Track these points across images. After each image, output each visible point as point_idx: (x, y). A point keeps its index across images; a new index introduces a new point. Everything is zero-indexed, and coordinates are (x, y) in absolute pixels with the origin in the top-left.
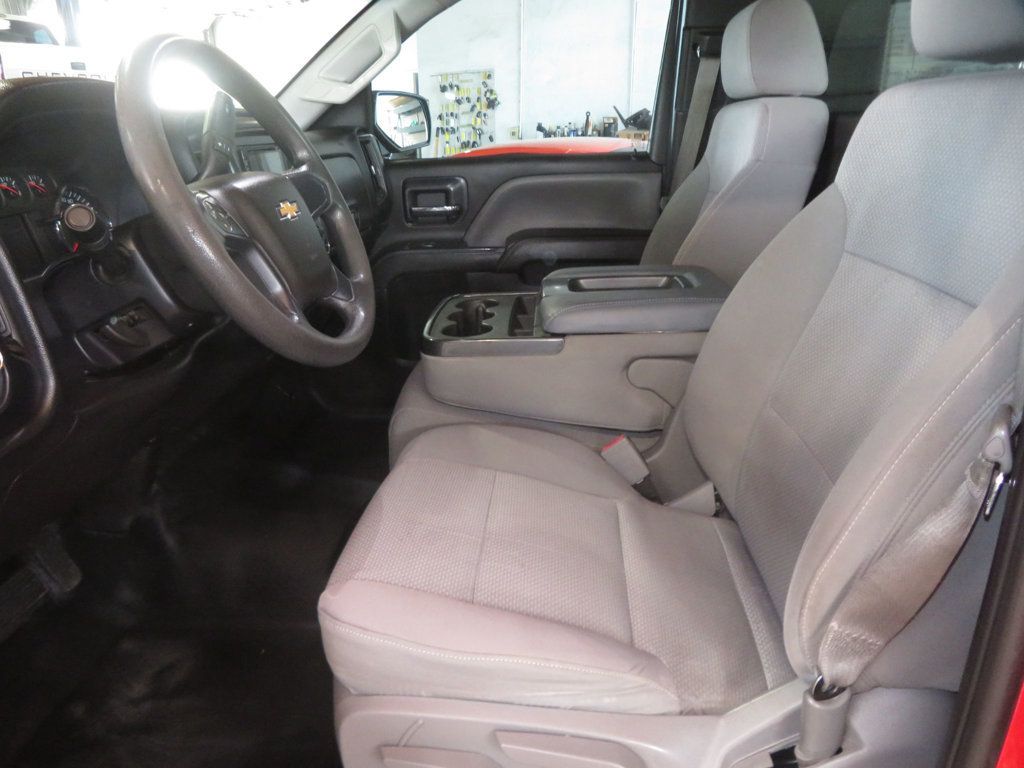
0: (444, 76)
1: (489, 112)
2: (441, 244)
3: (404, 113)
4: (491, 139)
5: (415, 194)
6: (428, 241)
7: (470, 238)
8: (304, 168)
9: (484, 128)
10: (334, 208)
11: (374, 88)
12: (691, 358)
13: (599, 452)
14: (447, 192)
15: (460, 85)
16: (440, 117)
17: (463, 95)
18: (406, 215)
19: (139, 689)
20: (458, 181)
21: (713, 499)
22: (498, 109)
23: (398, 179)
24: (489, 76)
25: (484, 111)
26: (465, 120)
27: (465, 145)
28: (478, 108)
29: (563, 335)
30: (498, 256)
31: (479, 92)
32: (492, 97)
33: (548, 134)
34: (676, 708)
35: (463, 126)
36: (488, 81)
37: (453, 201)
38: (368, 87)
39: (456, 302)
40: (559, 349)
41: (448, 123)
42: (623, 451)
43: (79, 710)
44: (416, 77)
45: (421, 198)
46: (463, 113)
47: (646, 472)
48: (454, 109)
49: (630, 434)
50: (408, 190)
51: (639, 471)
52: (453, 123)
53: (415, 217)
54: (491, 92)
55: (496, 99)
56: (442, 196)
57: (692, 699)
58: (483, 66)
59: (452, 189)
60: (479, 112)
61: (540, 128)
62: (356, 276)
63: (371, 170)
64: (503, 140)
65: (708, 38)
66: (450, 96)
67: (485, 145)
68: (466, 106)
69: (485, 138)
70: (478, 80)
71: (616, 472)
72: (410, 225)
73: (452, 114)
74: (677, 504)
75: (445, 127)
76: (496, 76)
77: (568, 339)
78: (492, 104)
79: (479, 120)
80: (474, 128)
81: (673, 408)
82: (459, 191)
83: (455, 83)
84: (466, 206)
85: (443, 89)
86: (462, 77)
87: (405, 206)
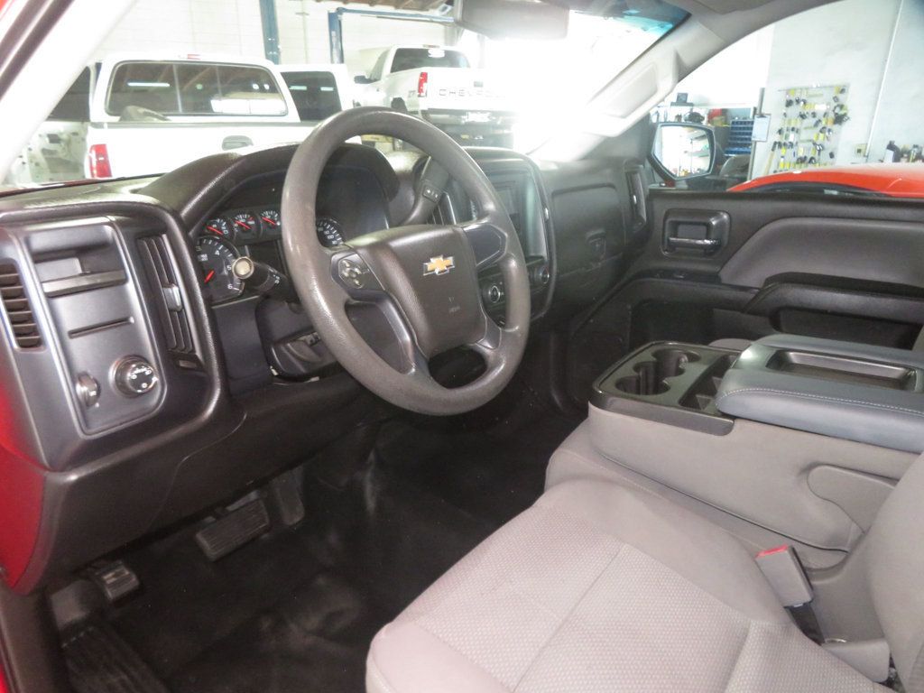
0: (788, 91)
1: (836, 128)
2: (692, 276)
4: (832, 155)
5: (676, 225)
6: (681, 271)
9: (826, 144)
10: (508, 257)
12: (891, 479)
13: (754, 556)
14: (708, 225)
15: (809, 101)
16: (780, 132)
17: (808, 110)
18: (663, 242)
20: (720, 217)
21: (887, 661)
22: (846, 126)
23: (661, 207)
24: (842, 91)
25: (829, 126)
26: (804, 135)
27: (802, 160)
28: (823, 124)
29: (734, 418)
30: (751, 296)
31: (828, 106)
32: (842, 112)
33: (899, 155)
35: (803, 141)
36: (841, 96)
37: (713, 236)
39: (655, 349)
40: (727, 430)
41: (787, 137)
42: (783, 564)
43: (266, 624)
44: (763, 91)
45: (681, 229)
46: (806, 128)
47: (808, 599)
48: (797, 123)
50: (669, 220)
51: (800, 595)
52: (792, 137)
53: (672, 246)
54: (841, 107)
55: (845, 115)
56: (703, 229)
58: (839, 81)
59: (714, 223)
60: (824, 128)
61: (891, 146)
62: (511, 327)
63: (632, 199)
66: (795, 110)
67: (824, 165)
68: (810, 121)
69: (825, 156)
70: (829, 95)
71: (770, 584)
72: (666, 253)
73: (793, 129)
74: (836, 649)
75: (783, 141)
76: (851, 91)
77: (738, 424)
78: (839, 119)
79: (821, 135)
80: (815, 144)
81: (863, 532)
82: (721, 225)
83: (803, 97)
85: (789, 103)
86: (811, 92)
87: (663, 235)
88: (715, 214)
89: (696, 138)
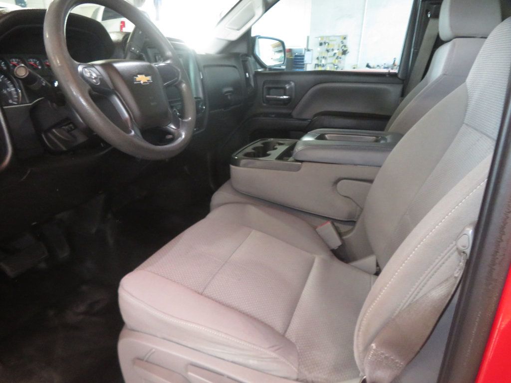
0: (322, 38)
1: (343, 56)
2: (279, 115)
5: (269, 89)
6: (273, 113)
7: (295, 113)
8: (168, 62)
9: (339, 64)
10: (181, 83)
12: (370, 181)
13: (315, 228)
14: (284, 88)
15: (330, 43)
16: (318, 58)
17: (330, 48)
18: (263, 99)
19: (82, 308)
20: (290, 84)
22: (348, 55)
23: (261, 81)
24: (345, 38)
25: (340, 56)
26: (330, 60)
28: (337, 55)
29: (302, 161)
30: (307, 123)
31: (339, 46)
32: (345, 49)
34: (295, 377)
35: (329, 64)
36: (344, 41)
37: (288, 93)
38: (248, 32)
40: (299, 168)
41: (321, 61)
42: (328, 230)
44: (308, 37)
45: (272, 91)
46: (330, 57)
47: (339, 243)
48: (326, 54)
49: (333, 221)
50: (265, 86)
51: (336, 242)
52: (323, 62)
53: (268, 101)
54: (345, 46)
55: (346, 50)
56: (282, 91)
58: (343, 33)
59: (287, 87)
60: (338, 57)
61: (368, 66)
62: (187, 118)
63: (246, 75)
64: (348, 68)
66: (325, 47)
68: (331, 53)
70: (339, 40)
71: (322, 241)
72: (265, 105)
73: (324, 57)
74: (355, 264)
75: (319, 64)
76: (348, 38)
77: (304, 164)
78: (345, 52)
79: (337, 60)
80: (334, 65)
81: (362, 210)
82: (291, 88)
83: (327, 41)
84: (294, 97)
85: (321, 44)
86: (331, 38)
87: (263, 93)
88: (288, 82)
89: (277, 52)
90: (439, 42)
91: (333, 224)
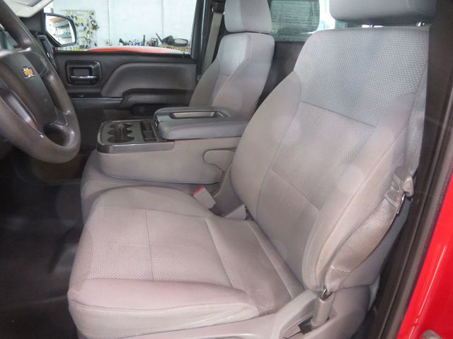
0: (69, 11)
1: (94, 31)
2: (88, 95)
3: (59, 27)
4: (96, 45)
5: (72, 69)
6: (81, 94)
7: (104, 92)
8: (29, 49)
9: (91, 39)
11: (45, 12)
12: (233, 149)
13: (192, 195)
14: (90, 69)
15: (78, 17)
17: (79, 22)
18: (68, 80)
20: (95, 64)
21: (245, 212)
22: (99, 30)
23: (62, 61)
24: (93, 14)
25: (91, 30)
27: (82, 47)
28: (88, 29)
29: (173, 141)
30: (119, 102)
31: (88, 21)
32: (95, 24)
33: (125, 44)
34: (257, 313)
35: (80, 37)
36: (92, 16)
37: (93, 74)
38: (42, 10)
39: (109, 124)
40: (172, 147)
42: (203, 194)
44: (52, 10)
45: (75, 71)
46: (80, 31)
47: (214, 203)
50: (68, 67)
51: (211, 202)
53: (73, 81)
54: (94, 21)
55: (97, 25)
56: (87, 71)
57: (263, 307)
58: (89, 8)
59: (93, 67)
60: (88, 31)
61: (121, 41)
62: (66, 111)
63: (47, 55)
64: (102, 46)
65: (217, 3)
67: (93, 48)
68: (81, 28)
69: (92, 44)
70: (87, 15)
71: (201, 204)
72: (70, 85)
74: (228, 216)
76: (96, 14)
77: (176, 142)
78: (95, 27)
79: (88, 35)
80: (86, 39)
81: (224, 172)
82: (97, 68)
83: (74, 15)
84: (101, 77)
86: (78, 13)
87: (67, 75)
88: (93, 62)
90: (223, 32)
91: (206, 188)
